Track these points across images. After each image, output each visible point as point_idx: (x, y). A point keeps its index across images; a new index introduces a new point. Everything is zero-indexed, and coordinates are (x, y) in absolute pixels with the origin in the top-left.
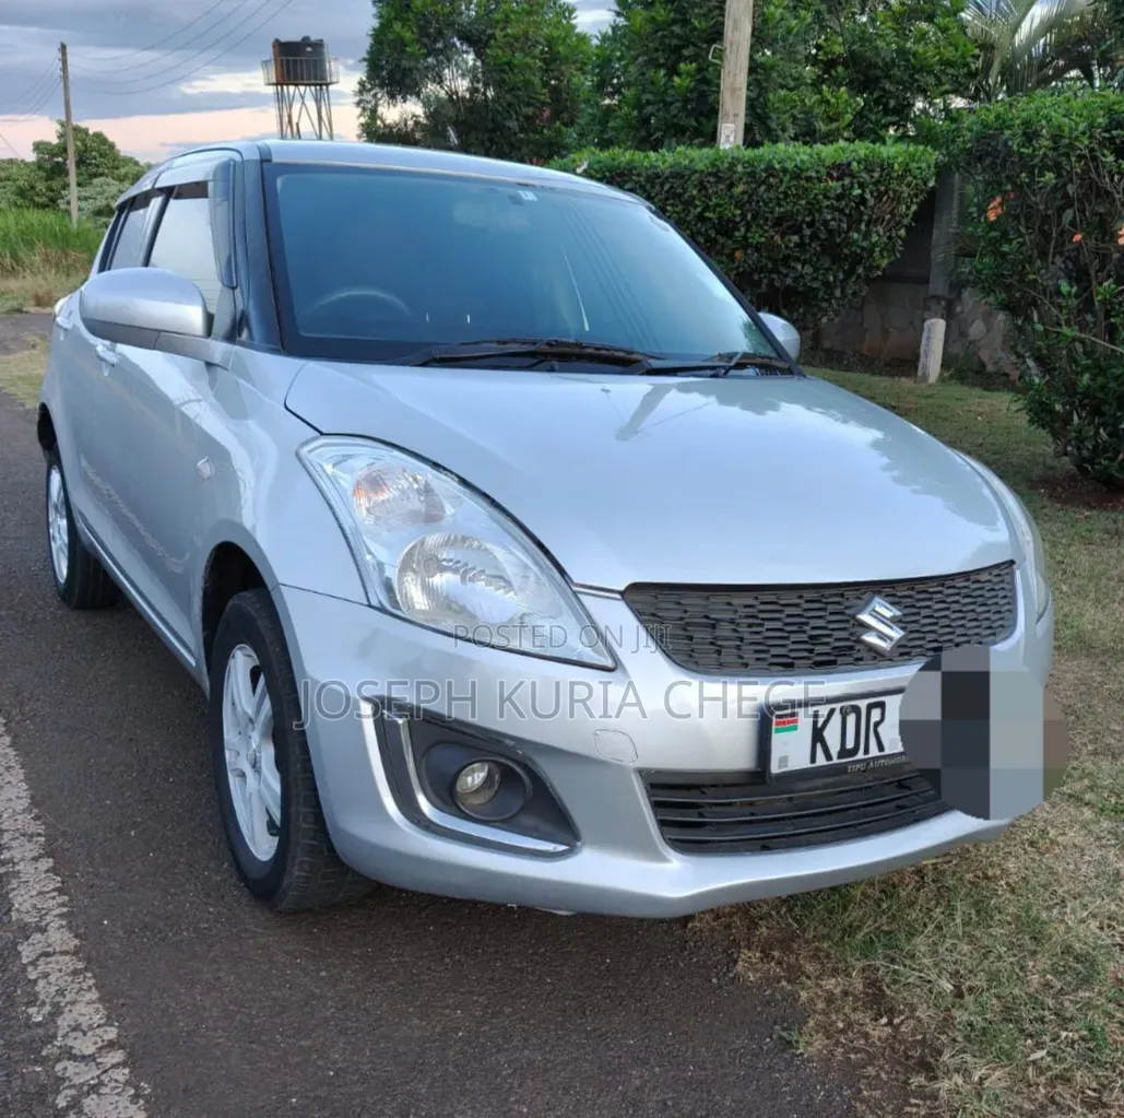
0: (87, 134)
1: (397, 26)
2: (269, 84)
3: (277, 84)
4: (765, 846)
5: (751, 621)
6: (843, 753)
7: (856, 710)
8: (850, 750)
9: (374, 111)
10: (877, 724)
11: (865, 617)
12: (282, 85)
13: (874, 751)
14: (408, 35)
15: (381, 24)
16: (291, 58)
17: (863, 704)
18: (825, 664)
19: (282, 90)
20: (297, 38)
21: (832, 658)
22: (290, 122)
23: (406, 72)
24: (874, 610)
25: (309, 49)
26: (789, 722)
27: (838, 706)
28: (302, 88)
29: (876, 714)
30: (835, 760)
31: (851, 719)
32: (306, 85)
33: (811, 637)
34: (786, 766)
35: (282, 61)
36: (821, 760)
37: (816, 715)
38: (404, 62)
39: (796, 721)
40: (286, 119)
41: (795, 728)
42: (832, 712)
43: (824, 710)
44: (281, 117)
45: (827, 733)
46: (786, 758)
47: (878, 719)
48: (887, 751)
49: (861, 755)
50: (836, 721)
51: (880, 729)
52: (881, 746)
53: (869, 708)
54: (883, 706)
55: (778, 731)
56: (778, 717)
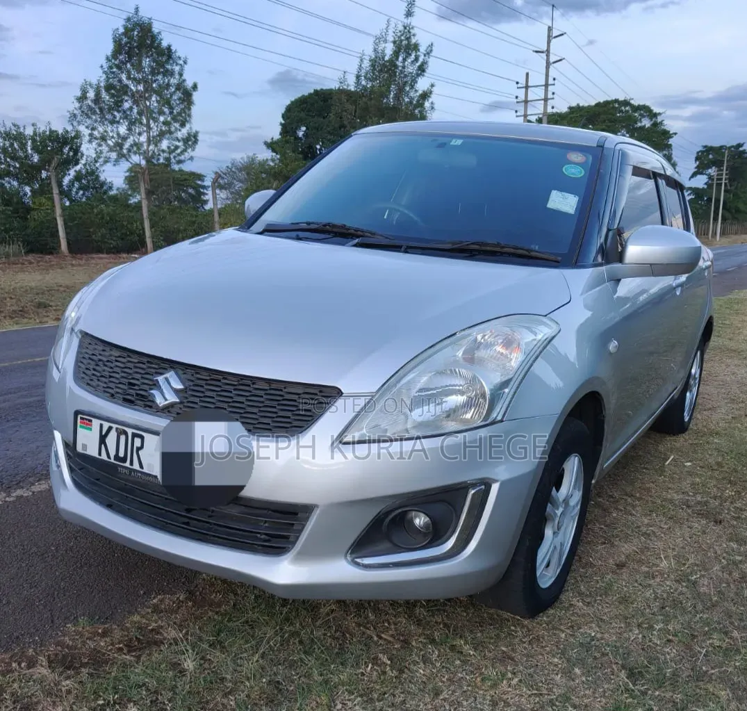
6: (117, 457)
7: (126, 433)
8: (121, 458)
10: (139, 449)
13: (136, 466)
17: (130, 431)
18: (128, 402)
21: (133, 399)
24: (166, 378)
26: (87, 424)
27: (115, 426)
29: (138, 442)
30: (112, 460)
31: (123, 438)
33: (129, 383)
34: (86, 451)
36: (104, 457)
37: (101, 426)
39: (91, 425)
41: (91, 430)
42: (110, 429)
43: (106, 425)
45: (108, 441)
46: (86, 446)
47: (139, 445)
48: (145, 470)
49: (127, 464)
50: (113, 434)
51: (140, 452)
52: (141, 466)
53: (134, 435)
54: (142, 438)
55: (81, 427)
56: (81, 418)
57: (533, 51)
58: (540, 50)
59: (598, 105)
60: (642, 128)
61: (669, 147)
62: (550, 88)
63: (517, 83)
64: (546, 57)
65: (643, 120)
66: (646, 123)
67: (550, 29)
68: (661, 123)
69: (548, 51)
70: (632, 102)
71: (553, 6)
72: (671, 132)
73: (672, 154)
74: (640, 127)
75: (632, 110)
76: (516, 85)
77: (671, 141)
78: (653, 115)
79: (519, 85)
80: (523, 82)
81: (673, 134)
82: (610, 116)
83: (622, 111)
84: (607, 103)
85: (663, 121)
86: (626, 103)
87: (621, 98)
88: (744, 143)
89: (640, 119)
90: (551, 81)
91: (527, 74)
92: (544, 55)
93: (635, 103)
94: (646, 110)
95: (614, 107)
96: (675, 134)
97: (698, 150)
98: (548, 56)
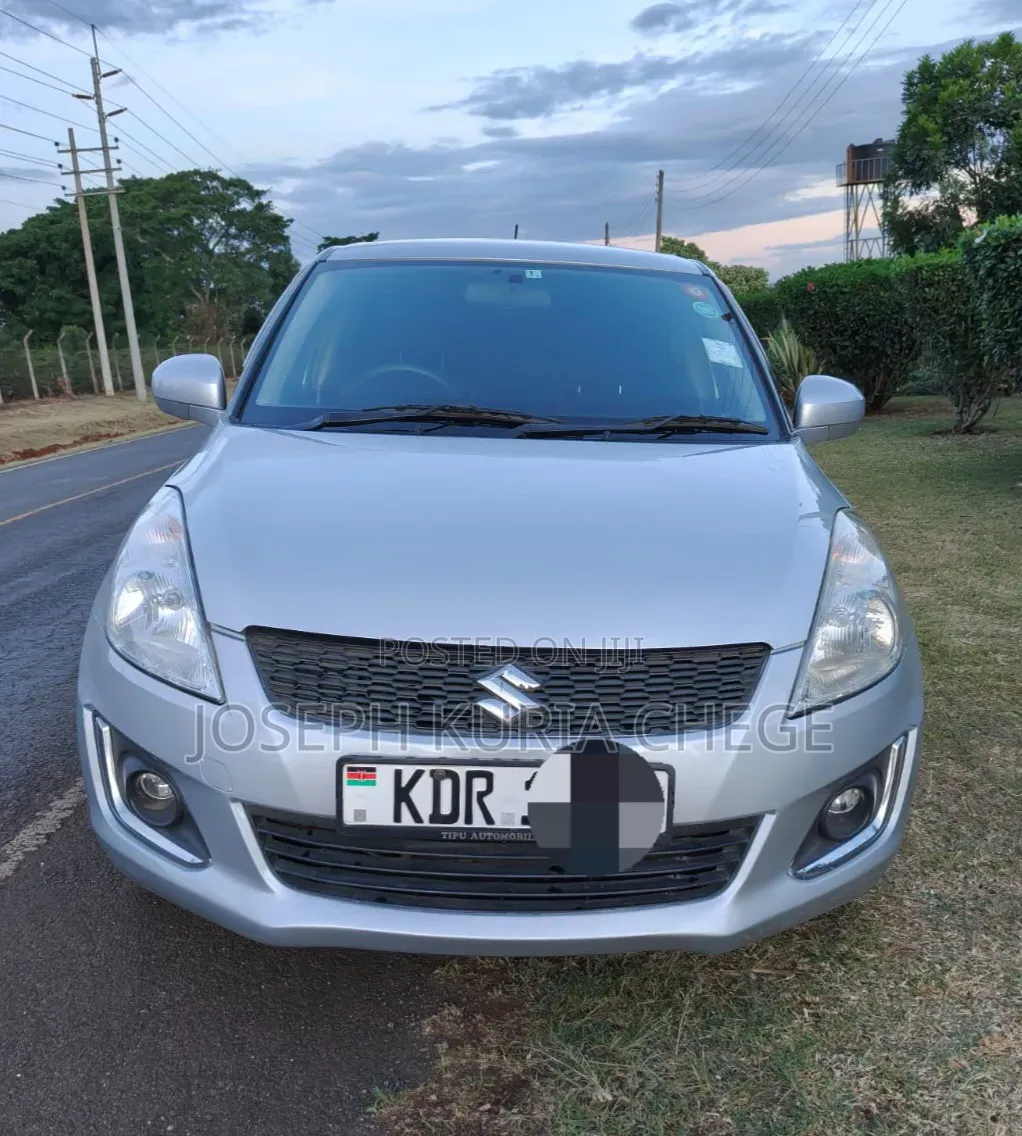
0: (682, 246)
1: (922, 119)
2: (842, 186)
3: (847, 185)
4: (382, 899)
5: (361, 673)
6: (436, 816)
7: (454, 777)
8: (446, 817)
9: (896, 202)
10: (483, 795)
11: (487, 683)
12: (852, 185)
13: (479, 821)
14: (931, 126)
15: (909, 119)
16: (862, 160)
17: (461, 771)
19: (852, 189)
20: (870, 141)
22: (856, 220)
23: (926, 162)
24: (501, 677)
25: (880, 150)
26: (364, 777)
27: (427, 769)
28: (870, 186)
29: (479, 785)
30: (426, 823)
31: (446, 786)
32: (874, 183)
33: (421, 697)
34: (364, 820)
35: (853, 163)
36: (407, 820)
37: (398, 774)
38: (925, 152)
39: (374, 777)
40: (852, 217)
41: (374, 784)
42: (418, 775)
43: (408, 772)
44: (848, 214)
45: (414, 794)
46: (364, 812)
47: (483, 788)
48: (498, 825)
49: (461, 823)
50: (425, 782)
51: (487, 800)
52: (489, 819)
53: (470, 776)
54: (489, 777)
55: (349, 783)
56: (350, 769)
57: (74, 95)
58: (85, 94)
59: (170, 177)
60: (242, 212)
61: (286, 239)
62: (112, 153)
63: (57, 144)
64: (95, 107)
65: (241, 200)
66: (245, 205)
67: (94, 62)
68: (268, 205)
69: (97, 97)
70: (220, 174)
71: (93, 27)
72: (285, 219)
73: (290, 250)
74: (239, 211)
75: (222, 186)
76: (55, 148)
77: (287, 232)
78: (255, 194)
79: (61, 148)
80: (66, 144)
81: (288, 221)
82: (193, 195)
83: (207, 187)
84: (183, 176)
85: (270, 202)
86: (212, 176)
87: (204, 169)
88: (378, 234)
89: (238, 199)
90: (111, 143)
91: (71, 131)
92: (92, 103)
93: (225, 175)
94: (242, 186)
95: (195, 182)
96: (291, 221)
97: (319, 244)
98: (99, 103)
